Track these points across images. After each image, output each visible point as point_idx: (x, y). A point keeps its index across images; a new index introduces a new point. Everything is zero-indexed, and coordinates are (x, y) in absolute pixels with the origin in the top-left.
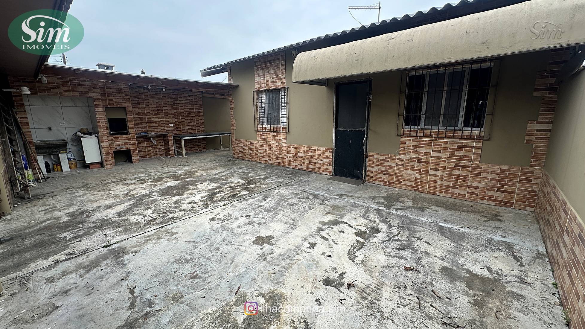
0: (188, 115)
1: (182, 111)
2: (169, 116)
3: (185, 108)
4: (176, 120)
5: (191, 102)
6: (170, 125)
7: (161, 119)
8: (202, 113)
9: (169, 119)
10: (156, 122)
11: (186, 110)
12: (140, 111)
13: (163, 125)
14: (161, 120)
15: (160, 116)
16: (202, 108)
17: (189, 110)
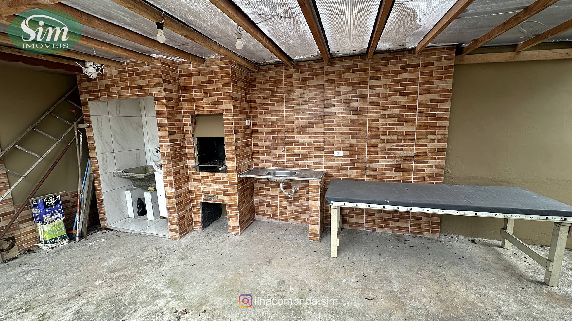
0: (390, 128)
1: (375, 116)
2: (337, 129)
3: (385, 108)
4: (354, 141)
5: (409, 89)
6: (336, 153)
7: (316, 137)
8: (444, 119)
9: (337, 140)
10: (303, 145)
11: (388, 112)
12: (274, 119)
13: (318, 153)
14: (317, 141)
15: (315, 130)
16: (448, 105)
17: (396, 112)
